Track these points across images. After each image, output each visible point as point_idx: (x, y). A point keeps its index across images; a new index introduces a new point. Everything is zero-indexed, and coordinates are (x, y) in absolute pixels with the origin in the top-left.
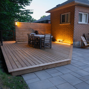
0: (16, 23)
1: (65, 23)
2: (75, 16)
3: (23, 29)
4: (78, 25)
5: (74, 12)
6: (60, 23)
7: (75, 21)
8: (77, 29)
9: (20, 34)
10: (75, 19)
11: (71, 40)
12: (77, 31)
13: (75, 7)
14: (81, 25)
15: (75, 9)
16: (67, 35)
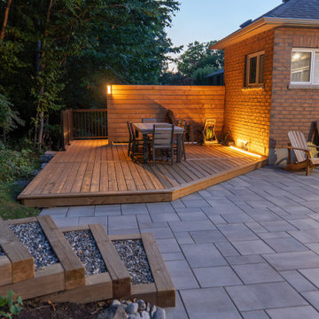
0: (109, 87)
1: (255, 87)
2: (275, 65)
3: (128, 107)
4: (289, 93)
5: (272, 49)
6: (245, 86)
7: (274, 81)
8: (285, 105)
9: (120, 120)
10: (274, 72)
11: (265, 142)
12: (284, 112)
13: (276, 32)
14: (302, 93)
15: (276, 40)
16: (257, 125)
